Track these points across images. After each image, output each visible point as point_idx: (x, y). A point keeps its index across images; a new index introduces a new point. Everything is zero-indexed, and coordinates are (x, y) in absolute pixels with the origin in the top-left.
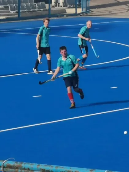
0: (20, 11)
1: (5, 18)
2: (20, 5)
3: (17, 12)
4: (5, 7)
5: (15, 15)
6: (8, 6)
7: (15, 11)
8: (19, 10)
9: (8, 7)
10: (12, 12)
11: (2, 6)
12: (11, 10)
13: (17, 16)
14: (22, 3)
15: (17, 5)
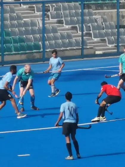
0: (120, 45)
1: (102, 53)
2: (120, 37)
3: (115, 46)
4: (101, 40)
5: (113, 49)
6: (105, 38)
7: (113, 45)
8: (118, 43)
9: (105, 40)
10: (110, 46)
11: (99, 39)
12: (109, 44)
13: (116, 50)
14: (122, 35)
15: (116, 37)
